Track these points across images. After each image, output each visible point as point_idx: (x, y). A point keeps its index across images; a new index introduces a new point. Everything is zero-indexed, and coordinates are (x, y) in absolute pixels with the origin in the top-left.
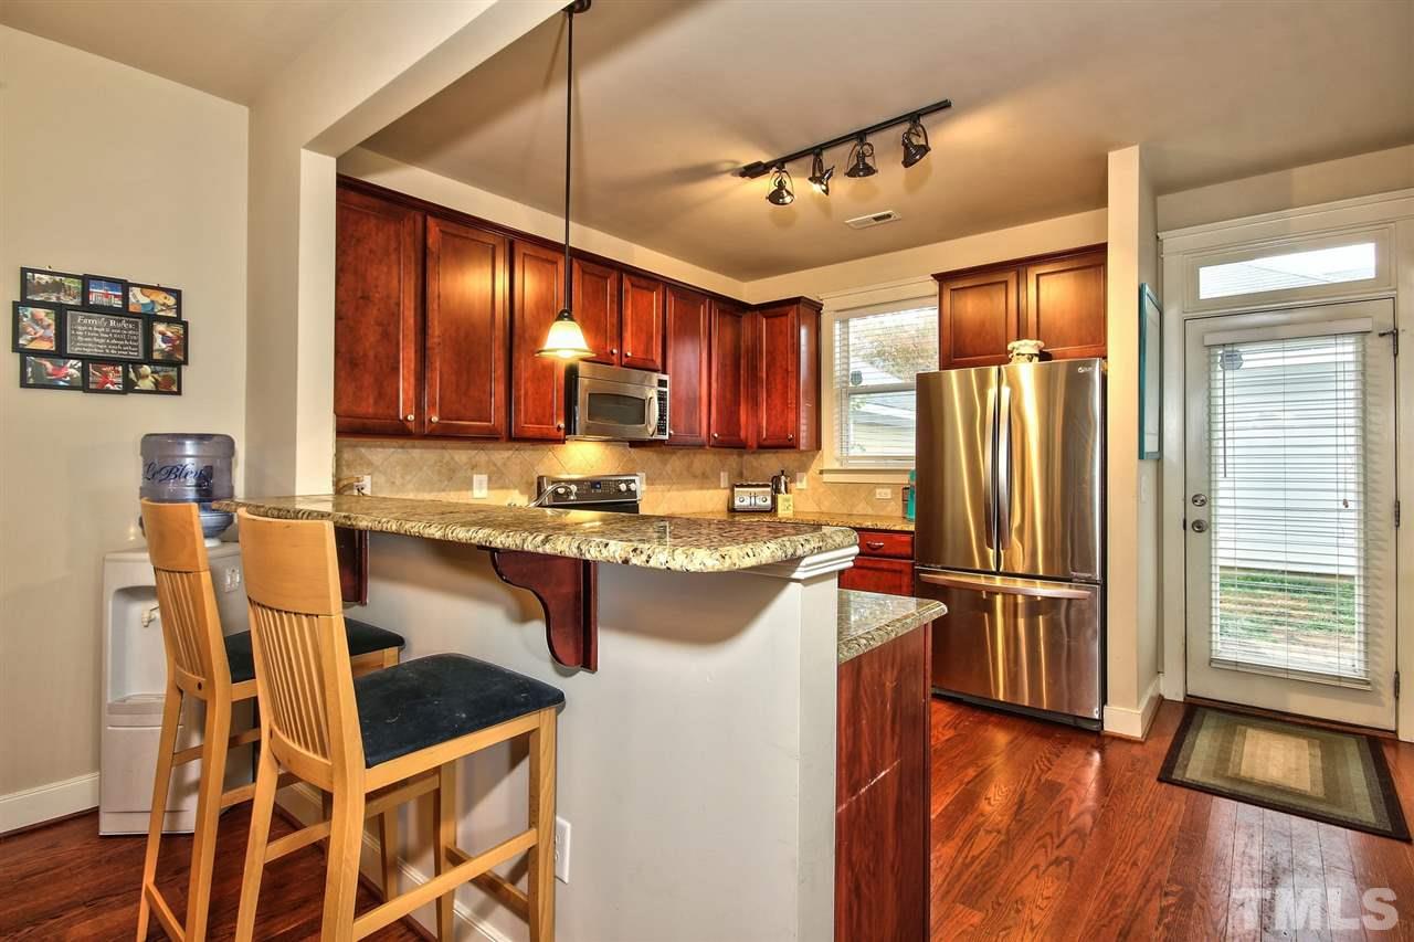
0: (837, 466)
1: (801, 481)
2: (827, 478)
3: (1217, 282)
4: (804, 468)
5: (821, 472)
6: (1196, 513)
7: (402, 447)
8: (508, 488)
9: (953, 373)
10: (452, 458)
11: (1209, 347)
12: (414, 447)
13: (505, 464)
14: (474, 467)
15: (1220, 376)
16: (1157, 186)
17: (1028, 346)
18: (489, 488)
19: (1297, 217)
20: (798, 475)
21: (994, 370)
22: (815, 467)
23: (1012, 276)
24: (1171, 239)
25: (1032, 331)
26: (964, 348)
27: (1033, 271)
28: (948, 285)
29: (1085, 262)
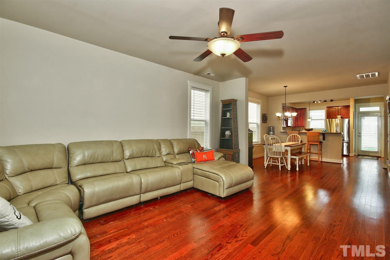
3: (362, 109)
9: (328, 119)
11: (361, 116)
15: (362, 120)
17: (339, 116)
19: (370, 104)
21: (334, 119)
23: (337, 108)
24: (356, 104)
25: (340, 114)
26: (330, 116)
27: (340, 107)
28: (328, 108)
29: (347, 107)
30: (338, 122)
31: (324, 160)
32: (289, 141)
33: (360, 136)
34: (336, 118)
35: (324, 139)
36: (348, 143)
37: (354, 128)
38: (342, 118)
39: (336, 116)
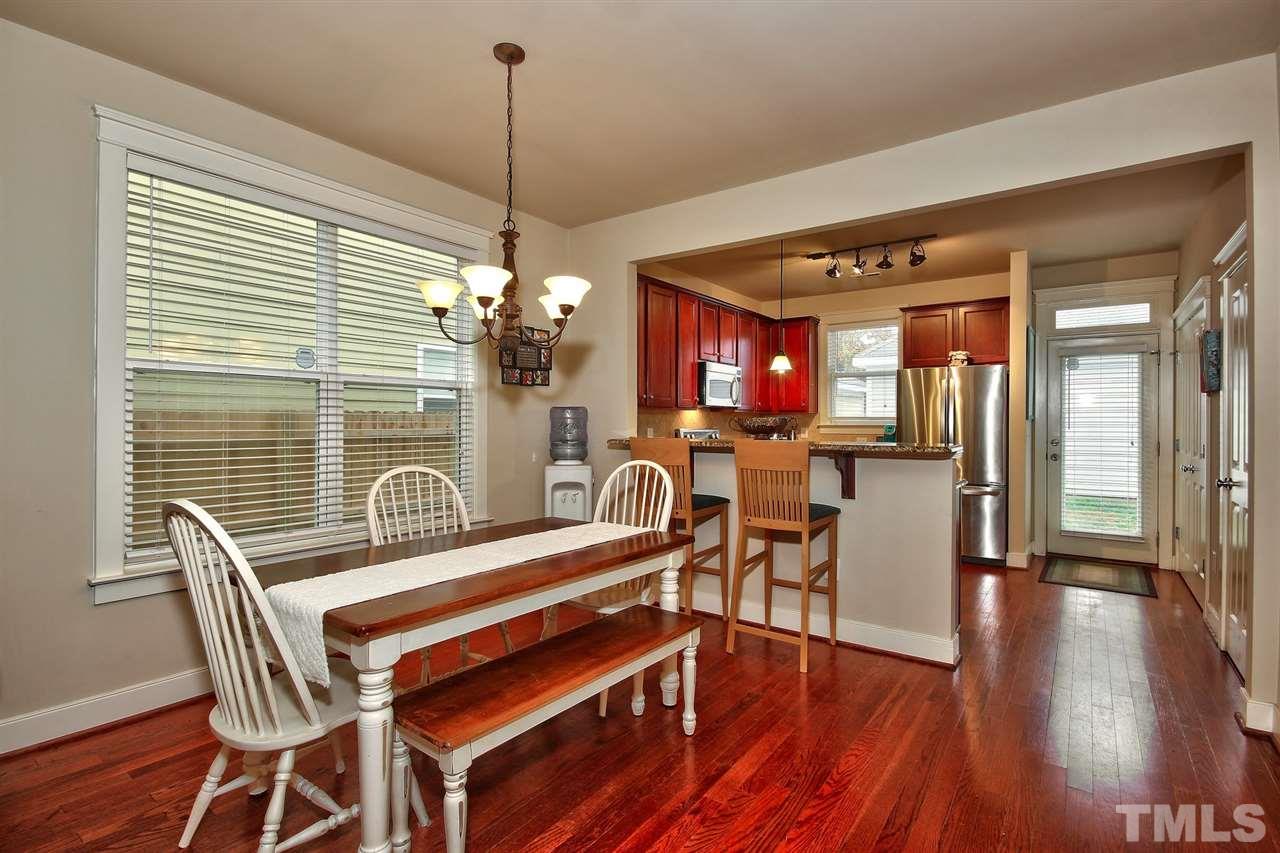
0: (828, 423)
1: (804, 433)
2: (822, 431)
3: (1065, 319)
4: (806, 425)
5: (818, 427)
6: (1053, 450)
9: (909, 370)
11: (1062, 357)
15: (1067, 373)
16: (1035, 266)
17: (961, 355)
19: (1107, 287)
20: (802, 429)
21: (937, 370)
22: (814, 424)
23: (949, 312)
24: (1040, 294)
25: (962, 345)
26: (919, 353)
27: (962, 310)
28: (909, 315)
29: (993, 307)
30: (956, 382)
31: (850, 631)
32: (609, 517)
33: (1056, 458)
34: (945, 363)
35: (848, 491)
36: (1003, 493)
37: (1030, 413)
38: (970, 361)
39: (947, 356)
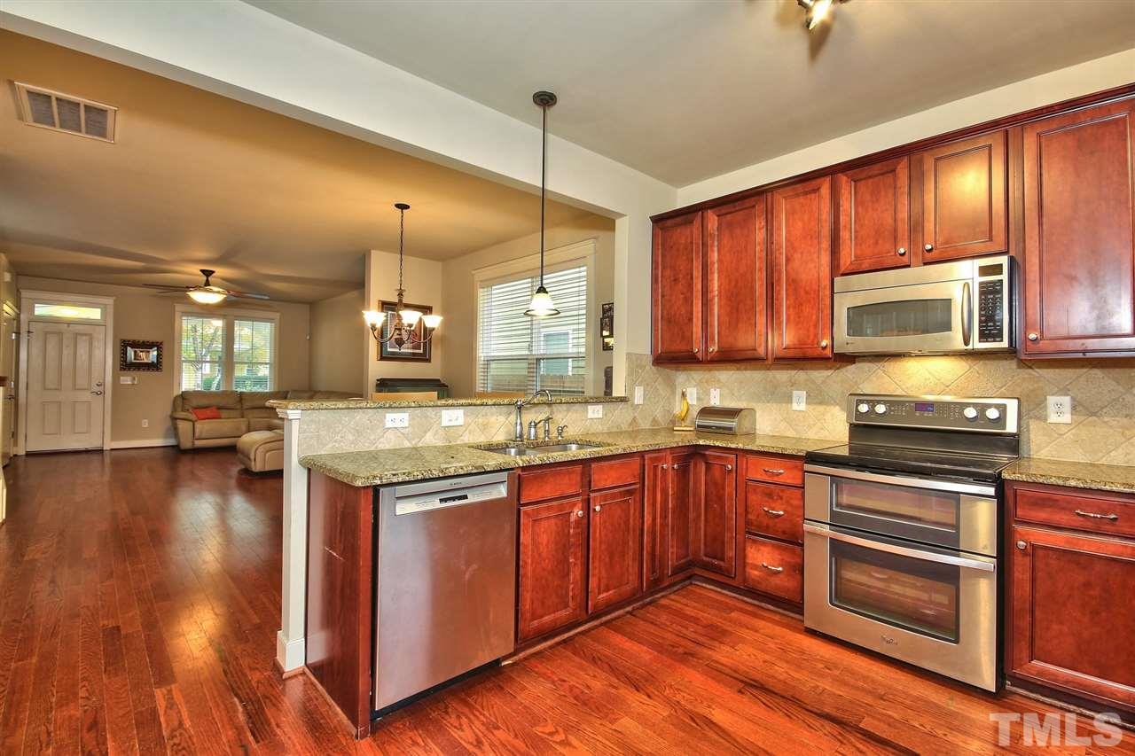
7: (738, 369)
8: (827, 404)
10: (774, 377)
12: (746, 369)
13: (824, 382)
14: (793, 384)
18: (808, 403)
